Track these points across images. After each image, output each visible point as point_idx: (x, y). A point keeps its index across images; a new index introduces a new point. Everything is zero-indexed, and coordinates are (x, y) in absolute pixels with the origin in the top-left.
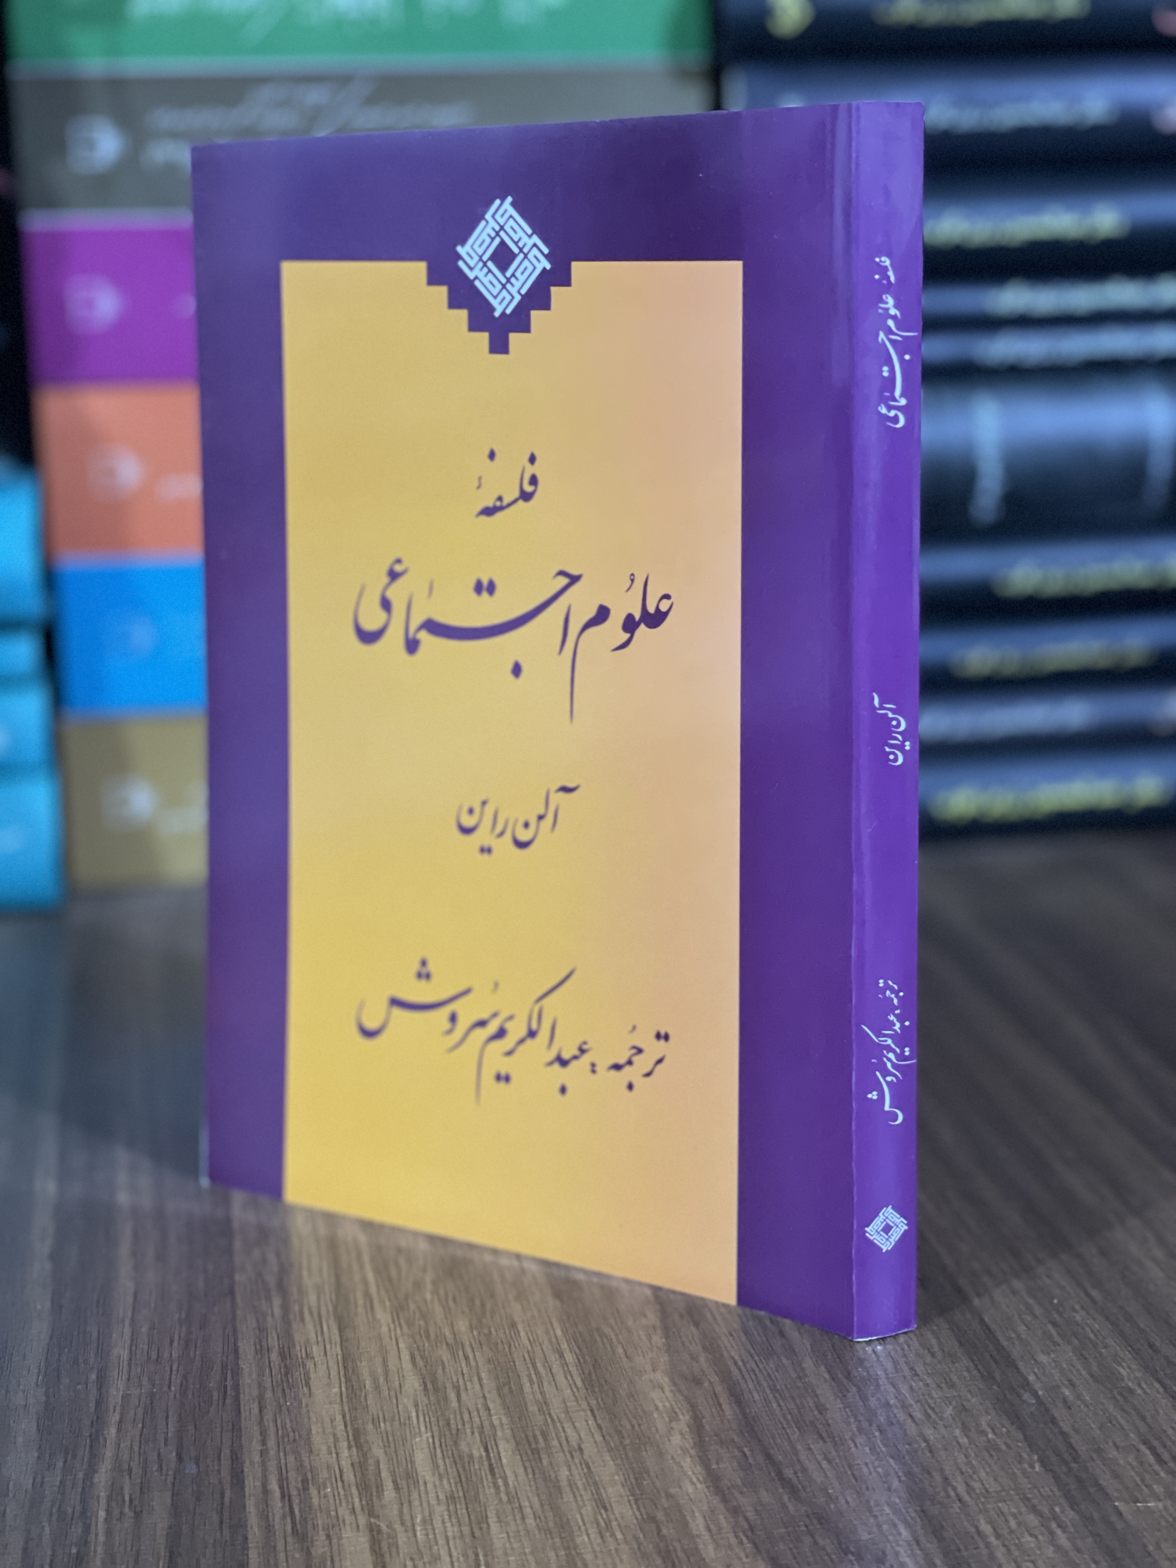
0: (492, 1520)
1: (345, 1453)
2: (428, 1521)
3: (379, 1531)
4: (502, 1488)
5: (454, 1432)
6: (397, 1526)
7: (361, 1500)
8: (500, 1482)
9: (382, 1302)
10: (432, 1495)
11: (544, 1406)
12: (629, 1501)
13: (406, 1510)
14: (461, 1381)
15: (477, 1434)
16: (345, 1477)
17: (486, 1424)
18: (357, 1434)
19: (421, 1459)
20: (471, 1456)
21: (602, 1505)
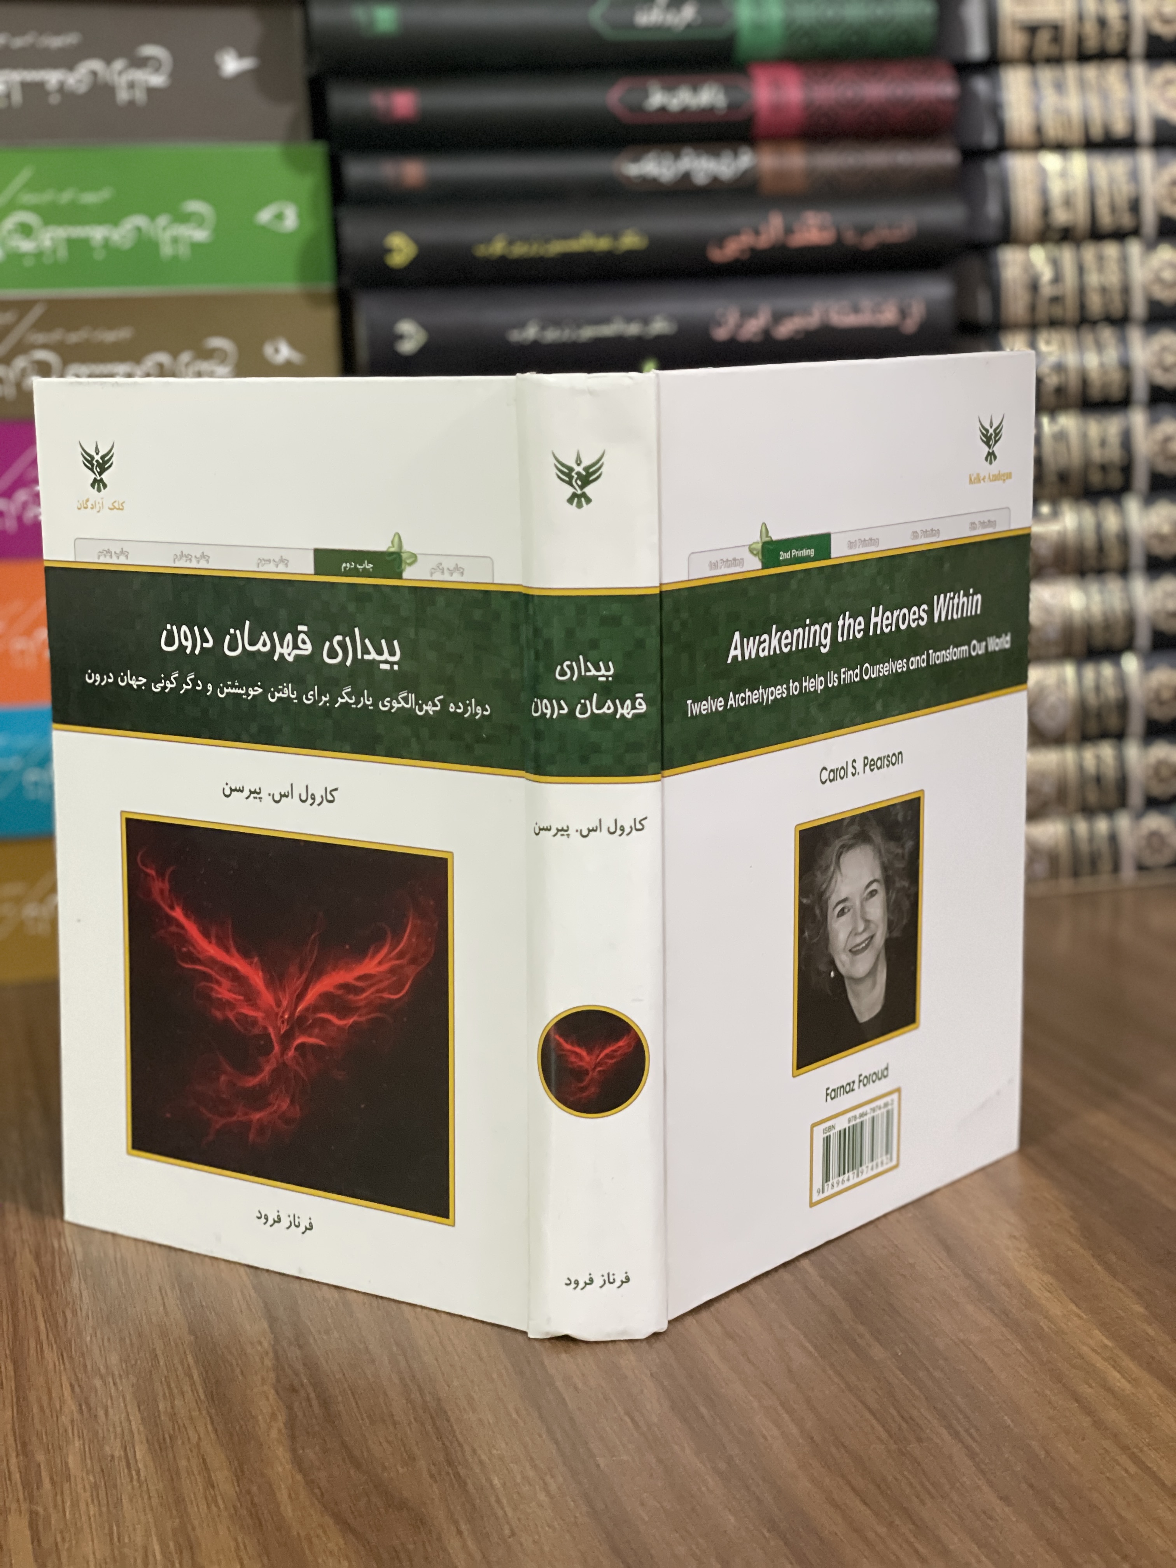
0: (125, 1500)
1: (13, 1460)
2: (75, 1505)
3: (37, 1513)
4: (135, 1477)
5: (101, 1439)
6: (51, 1510)
7: (24, 1493)
8: (134, 1473)
9: (50, 1345)
10: (80, 1486)
11: (173, 1416)
12: (232, 1480)
13: (59, 1498)
14: (109, 1401)
15: (118, 1440)
16: (13, 1477)
17: (126, 1432)
18: (24, 1445)
19: (73, 1461)
20: (113, 1457)
21: (211, 1484)
